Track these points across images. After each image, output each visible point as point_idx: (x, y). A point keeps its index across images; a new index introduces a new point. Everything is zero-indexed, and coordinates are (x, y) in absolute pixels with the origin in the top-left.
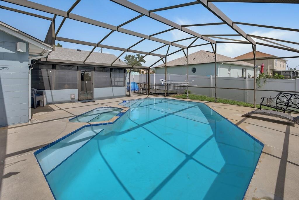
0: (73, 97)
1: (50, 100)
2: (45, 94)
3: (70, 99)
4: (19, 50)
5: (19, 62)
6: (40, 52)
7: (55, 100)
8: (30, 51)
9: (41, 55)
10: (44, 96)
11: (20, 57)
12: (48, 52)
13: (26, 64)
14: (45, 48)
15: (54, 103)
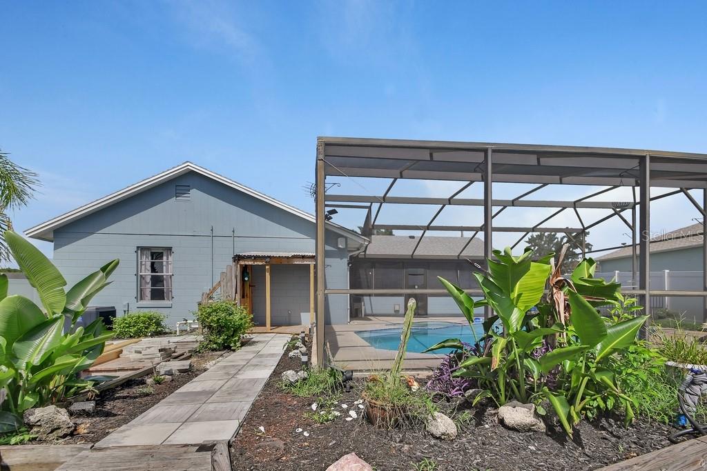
0: (397, 308)
1: (369, 312)
2: (363, 301)
3: (393, 312)
4: (340, 246)
5: (339, 259)
6: (357, 246)
7: (375, 312)
8: (349, 246)
9: (358, 250)
10: (363, 303)
11: (340, 253)
12: (365, 245)
13: (345, 261)
14: (363, 241)
15: (374, 315)
